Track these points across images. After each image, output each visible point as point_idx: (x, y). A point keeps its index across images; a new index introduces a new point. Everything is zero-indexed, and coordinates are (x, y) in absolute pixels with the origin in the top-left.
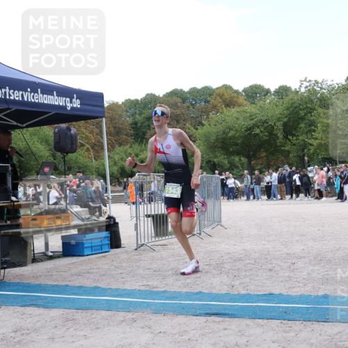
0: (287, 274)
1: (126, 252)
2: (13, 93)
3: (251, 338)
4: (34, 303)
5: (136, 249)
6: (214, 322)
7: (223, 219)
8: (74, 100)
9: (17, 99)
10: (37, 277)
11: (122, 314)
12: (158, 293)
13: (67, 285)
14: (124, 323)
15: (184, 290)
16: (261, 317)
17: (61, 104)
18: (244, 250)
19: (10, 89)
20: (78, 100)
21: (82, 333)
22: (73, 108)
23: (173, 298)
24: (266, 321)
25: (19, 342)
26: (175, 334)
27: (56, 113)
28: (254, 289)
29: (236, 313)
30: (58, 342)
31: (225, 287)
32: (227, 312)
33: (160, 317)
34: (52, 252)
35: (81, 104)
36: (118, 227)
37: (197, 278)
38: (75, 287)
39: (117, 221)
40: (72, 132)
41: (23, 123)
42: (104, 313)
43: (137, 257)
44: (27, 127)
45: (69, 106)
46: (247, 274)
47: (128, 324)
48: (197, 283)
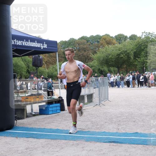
0: (142, 124)
2: (18, 42)
3: (131, 153)
4: (32, 136)
6: (113, 145)
7: (109, 97)
8: (44, 44)
9: (20, 44)
10: (30, 124)
11: (72, 141)
12: (86, 132)
13: (44, 128)
15: (97, 131)
16: (134, 143)
17: (39, 46)
18: (121, 112)
19: (17, 40)
20: (46, 45)
22: (44, 48)
24: (136, 145)
26: (97, 151)
27: (35, 51)
28: (128, 131)
29: (122, 141)
30: (46, 154)
31: (115, 130)
32: (118, 141)
33: (88, 143)
34: (34, 113)
35: (47, 46)
36: (63, 101)
37: (102, 125)
38: (48, 129)
39: (63, 99)
40: (41, 57)
41: (20, 54)
42: (64, 141)
44: (23, 56)
45: (42, 47)
46: (124, 123)
47: (75, 146)
48: (102, 127)
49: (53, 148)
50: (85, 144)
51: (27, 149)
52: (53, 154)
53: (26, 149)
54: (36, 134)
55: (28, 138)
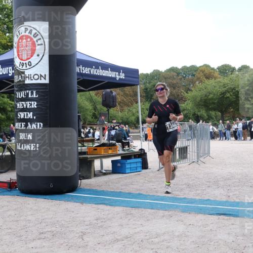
1: (152, 172)
2: (85, 69)
5: (158, 170)
7: (211, 152)
8: (121, 74)
9: (87, 73)
10: (100, 186)
11: (161, 212)
12: (181, 199)
13: (120, 192)
14: (165, 217)
15: (197, 198)
17: (113, 76)
18: (229, 173)
19: (83, 67)
20: (123, 74)
21: (139, 223)
22: (120, 79)
23: (192, 203)
25: (101, 226)
26: (200, 226)
27: (108, 82)
30: (126, 228)
31: (224, 197)
32: (231, 213)
33: (186, 215)
34: (105, 170)
35: (125, 76)
36: (146, 155)
37: (204, 190)
38: (126, 193)
39: (146, 152)
40: (113, 94)
41: (86, 88)
42: (149, 210)
43: (160, 175)
44: (89, 90)
45: (118, 77)
46: (236, 188)
47: (167, 219)
48: (205, 193)
49: (134, 220)
50: (181, 216)
51: (97, 220)
52: (136, 228)
53: (95, 220)
54: (110, 199)
55: (98, 204)
